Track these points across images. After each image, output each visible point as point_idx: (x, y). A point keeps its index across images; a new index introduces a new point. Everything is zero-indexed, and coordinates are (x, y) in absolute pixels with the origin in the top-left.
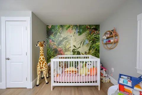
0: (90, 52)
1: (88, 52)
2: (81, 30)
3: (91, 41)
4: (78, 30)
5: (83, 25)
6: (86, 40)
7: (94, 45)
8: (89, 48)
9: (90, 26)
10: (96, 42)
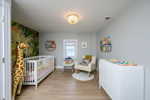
0: (34, 53)
1: (32, 54)
2: (27, 33)
3: (34, 45)
4: (25, 32)
5: (29, 29)
6: (31, 43)
7: (36, 48)
8: (33, 50)
9: (33, 31)
10: (37, 46)
